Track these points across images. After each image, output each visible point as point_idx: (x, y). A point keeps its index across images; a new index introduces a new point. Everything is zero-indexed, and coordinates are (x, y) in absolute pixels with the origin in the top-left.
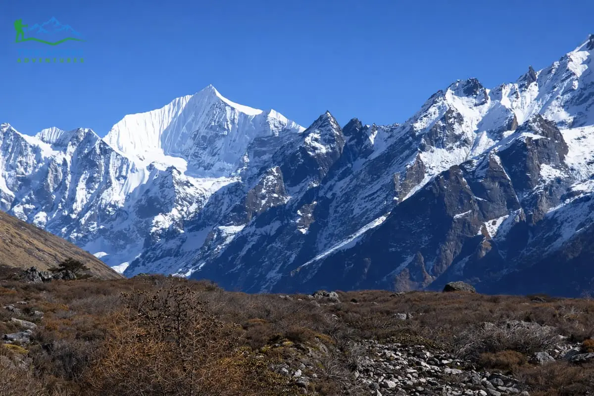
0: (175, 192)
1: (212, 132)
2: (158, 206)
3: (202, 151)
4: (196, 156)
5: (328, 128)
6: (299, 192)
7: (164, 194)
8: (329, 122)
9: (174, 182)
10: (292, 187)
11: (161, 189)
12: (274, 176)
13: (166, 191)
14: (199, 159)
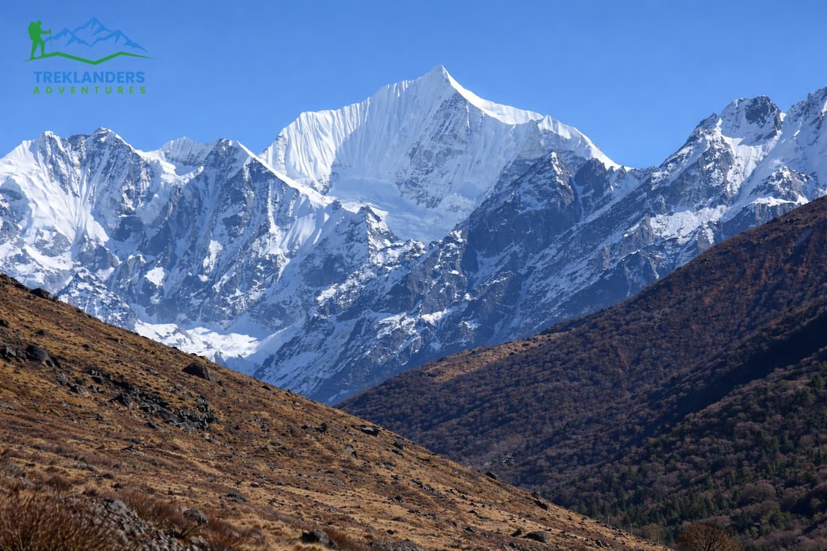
0: (369, 249)
1: (442, 145)
2: (341, 270)
3: (423, 177)
4: (415, 185)
5: (548, 175)
6: (497, 265)
7: (351, 251)
8: (551, 165)
9: (369, 233)
10: (488, 257)
11: (347, 242)
12: (457, 243)
13: (355, 247)
14: (417, 189)
